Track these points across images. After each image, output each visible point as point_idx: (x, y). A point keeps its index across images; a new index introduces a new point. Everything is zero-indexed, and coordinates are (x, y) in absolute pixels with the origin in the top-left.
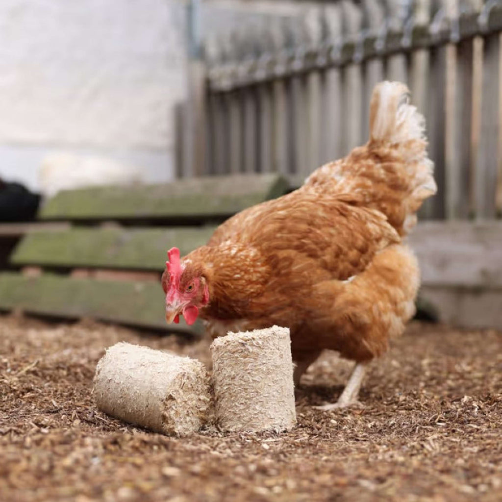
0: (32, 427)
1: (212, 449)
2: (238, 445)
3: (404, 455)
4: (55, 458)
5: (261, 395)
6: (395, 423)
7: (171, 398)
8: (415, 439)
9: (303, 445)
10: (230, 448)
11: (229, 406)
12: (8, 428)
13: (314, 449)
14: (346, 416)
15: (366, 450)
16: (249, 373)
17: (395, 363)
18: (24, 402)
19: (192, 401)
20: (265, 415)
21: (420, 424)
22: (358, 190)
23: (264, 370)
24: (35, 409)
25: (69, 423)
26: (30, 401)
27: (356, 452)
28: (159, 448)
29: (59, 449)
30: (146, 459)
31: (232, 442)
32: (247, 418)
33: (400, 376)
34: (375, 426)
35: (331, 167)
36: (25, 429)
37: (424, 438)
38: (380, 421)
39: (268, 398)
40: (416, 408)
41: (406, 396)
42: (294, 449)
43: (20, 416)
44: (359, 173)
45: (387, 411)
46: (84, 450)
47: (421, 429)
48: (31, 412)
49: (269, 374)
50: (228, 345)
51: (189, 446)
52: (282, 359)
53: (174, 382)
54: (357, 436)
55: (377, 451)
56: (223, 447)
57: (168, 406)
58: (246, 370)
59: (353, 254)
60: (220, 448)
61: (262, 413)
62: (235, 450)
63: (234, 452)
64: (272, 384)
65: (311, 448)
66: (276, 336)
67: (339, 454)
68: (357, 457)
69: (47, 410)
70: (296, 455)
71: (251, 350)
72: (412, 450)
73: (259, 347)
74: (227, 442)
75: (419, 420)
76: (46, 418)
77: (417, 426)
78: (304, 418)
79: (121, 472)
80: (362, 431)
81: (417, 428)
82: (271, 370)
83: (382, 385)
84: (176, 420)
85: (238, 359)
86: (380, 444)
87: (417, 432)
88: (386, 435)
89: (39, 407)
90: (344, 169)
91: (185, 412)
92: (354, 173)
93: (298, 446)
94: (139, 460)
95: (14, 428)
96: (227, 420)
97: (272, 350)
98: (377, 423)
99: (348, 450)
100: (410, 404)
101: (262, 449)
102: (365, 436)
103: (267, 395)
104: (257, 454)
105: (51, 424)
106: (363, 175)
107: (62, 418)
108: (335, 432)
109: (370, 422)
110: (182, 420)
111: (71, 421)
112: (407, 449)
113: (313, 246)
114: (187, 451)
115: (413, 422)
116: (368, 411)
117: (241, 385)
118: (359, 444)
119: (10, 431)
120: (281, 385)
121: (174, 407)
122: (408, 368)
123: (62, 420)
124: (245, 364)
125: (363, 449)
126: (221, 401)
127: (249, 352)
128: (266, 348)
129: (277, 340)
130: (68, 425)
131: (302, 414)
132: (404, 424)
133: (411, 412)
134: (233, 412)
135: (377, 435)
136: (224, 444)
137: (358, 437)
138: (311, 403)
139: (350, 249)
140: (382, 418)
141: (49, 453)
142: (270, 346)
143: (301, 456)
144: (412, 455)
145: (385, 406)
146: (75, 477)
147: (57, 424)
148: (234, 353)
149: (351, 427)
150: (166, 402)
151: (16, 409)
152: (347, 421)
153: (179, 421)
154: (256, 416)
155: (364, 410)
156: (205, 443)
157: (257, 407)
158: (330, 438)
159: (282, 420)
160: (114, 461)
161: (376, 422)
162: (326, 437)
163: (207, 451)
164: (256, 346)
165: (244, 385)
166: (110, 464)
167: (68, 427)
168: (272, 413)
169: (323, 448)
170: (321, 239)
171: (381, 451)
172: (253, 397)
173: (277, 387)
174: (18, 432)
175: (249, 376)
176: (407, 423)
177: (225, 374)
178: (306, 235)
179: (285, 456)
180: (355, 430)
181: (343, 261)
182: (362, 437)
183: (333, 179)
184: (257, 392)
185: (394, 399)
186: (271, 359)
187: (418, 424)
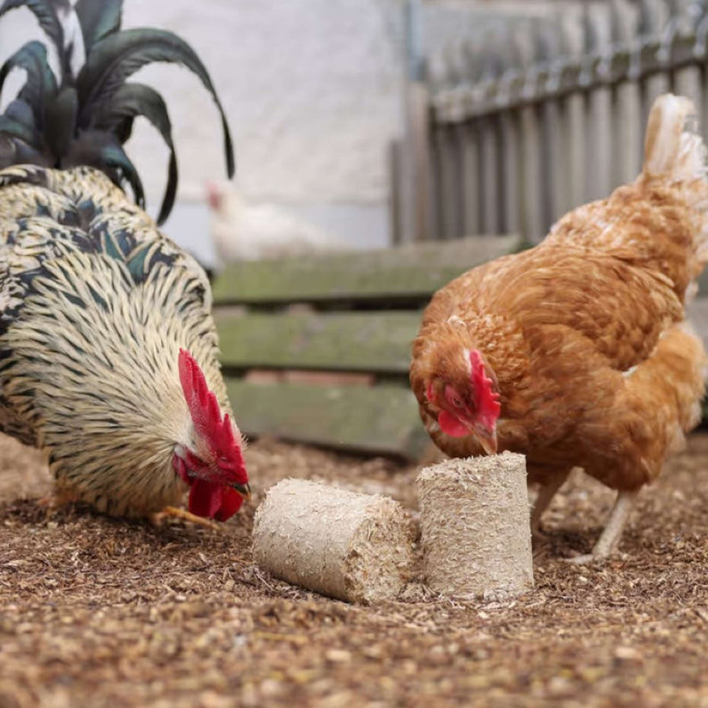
0: (167, 592)
1: (408, 621)
2: (445, 615)
3: (670, 628)
4: (186, 636)
5: (479, 549)
6: (666, 580)
7: (355, 554)
8: (690, 603)
9: (536, 613)
10: (432, 618)
11: (438, 561)
12: (133, 593)
13: (549, 619)
14: (601, 571)
15: (620, 620)
16: (464, 519)
17: (678, 494)
18: (162, 556)
19: (386, 554)
20: (485, 576)
21: (699, 582)
22: (632, 242)
23: (485, 514)
24: (176, 565)
25: (218, 585)
26: (171, 554)
27: (606, 623)
28: (333, 620)
29: (193, 624)
30: (311, 637)
31: (437, 610)
32: (461, 579)
33: (683, 513)
34: (638, 585)
35: (590, 210)
36: (158, 594)
37: (703, 601)
38: (648, 577)
39: (489, 554)
40: (695, 559)
41: (685, 542)
42: (521, 619)
43: (155, 575)
44: (632, 218)
45: (658, 563)
46: (227, 625)
47: (700, 589)
48: (170, 571)
49: (491, 521)
50: (436, 479)
51: (375, 618)
52: (509, 500)
53: (358, 532)
54: (611, 600)
55: (635, 622)
56: (424, 617)
57: (353, 566)
58: (460, 514)
59: (636, 334)
60: (419, 619)
61: (481, 574)
62: (438, 621)
63: (437, 624)
64: (495, 534)
65: (545, 618)
66: (502, 467)
67: (583, 625)
68: (606, 630)
69: (191, 567)
70: (523, 628)
71: (466, 487)
72: (682, 620)
73: (478, 483)
74: (429, 611)
75: (698, 576)
76: (188, 579)
77: (695, 584)
78: (543, 574)
79: (272, 656)
80: (620, 592)
81: (695, 587)
82: (495, 514)
83: (657, 526)
84: (365, 583)
85: (450, 499)
86: (639, 612)
87: (694, 593)
88: (652, 598)
89: (181, 563)
90: (609, 213)
91: (377, 570)
92: (625, 219)
93: (528, 615)
94: (300, 639)
95: (142, 594)
96: (436, 580)
97: (496, 488)
98: (643, 582)
99: (594, 620)
100: (689, 554)
101: (478, 620)
102: (623, 600)
103: (487, 549)
104: (470, 627)
105: (193, 587)
106: (638, 222)
107: (210, 578)
108: (584, 592)
109: (634, 579)
110: (373, 582)
111: (222, 582)
112: (676, 618)
113: (591, 322)
114: (371, 624)
115: (690, 579)
116: (632, 564)
117: (453, 534)
118: (612, 612)
119: (137, 597)
120: (508, 534)
121: (360, 567)
122: (696, 501)
123: (210, 581)
124: (458, 505)
125: (616, 619)
126: (428, 555)
127: (464, 490)
128: (487, 484)
129: (504, 473)
130: (217, 588)
131: (541, 569)
132: (676, 583)
133: (689, 565)
134: (443, 571)
135: (639, 597)
136: (425, 613)
137: (613, 601)
138: (555, 553)
139: (633, 328)
140: (651, 574)
141: (178, 630)
142: (493, 482)
143: (529, 628)
144: (681, 627)
145: (657, 557)
146: (209, 663)
147: (202, 588)
148: (443, 490)
149: (606, 586)
150: (349, 561)
151: (150, 566)
152: (601, 578)
153: (370, 584)
154: (473, 578)
155: (626, 561)
156: (399, 611)
157: (474, 565)
158: (575, 602)
159: (510, 583)
160: (266, 640)
161: (642, 578)
162: (570, 600)
163: (400, 623)
164: (474, 483)
165: (457, 535)
166: (259, 645)
167: (217, 590)
168: (495, 575)
169: (562, 618)
170: (600, 312)
171: (640, 621)
172: (468, 552)
173: (501, 538)
174: (148, 598)
175: (463, 523)
176: (682, 580)
177: (433, 519)
178: (581, 304)
179: (508, 629)
180: (612, 590)
181: (625, 343)
182: (617, 601)
183: (595, 226)
184: (474, 545)
185: (669, 546)
186: (494, 500)
187: (696, 583)
